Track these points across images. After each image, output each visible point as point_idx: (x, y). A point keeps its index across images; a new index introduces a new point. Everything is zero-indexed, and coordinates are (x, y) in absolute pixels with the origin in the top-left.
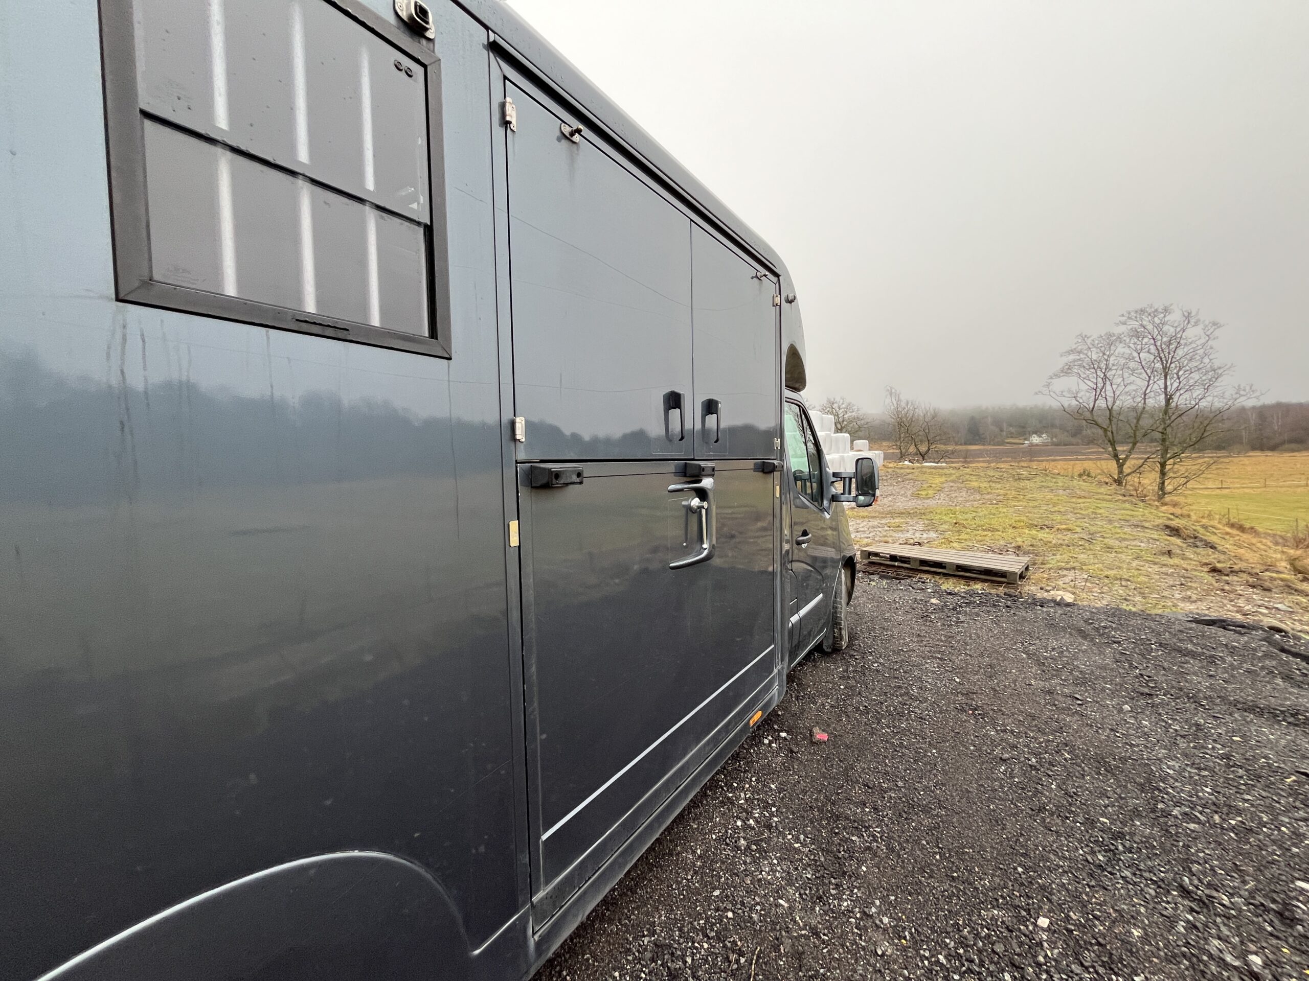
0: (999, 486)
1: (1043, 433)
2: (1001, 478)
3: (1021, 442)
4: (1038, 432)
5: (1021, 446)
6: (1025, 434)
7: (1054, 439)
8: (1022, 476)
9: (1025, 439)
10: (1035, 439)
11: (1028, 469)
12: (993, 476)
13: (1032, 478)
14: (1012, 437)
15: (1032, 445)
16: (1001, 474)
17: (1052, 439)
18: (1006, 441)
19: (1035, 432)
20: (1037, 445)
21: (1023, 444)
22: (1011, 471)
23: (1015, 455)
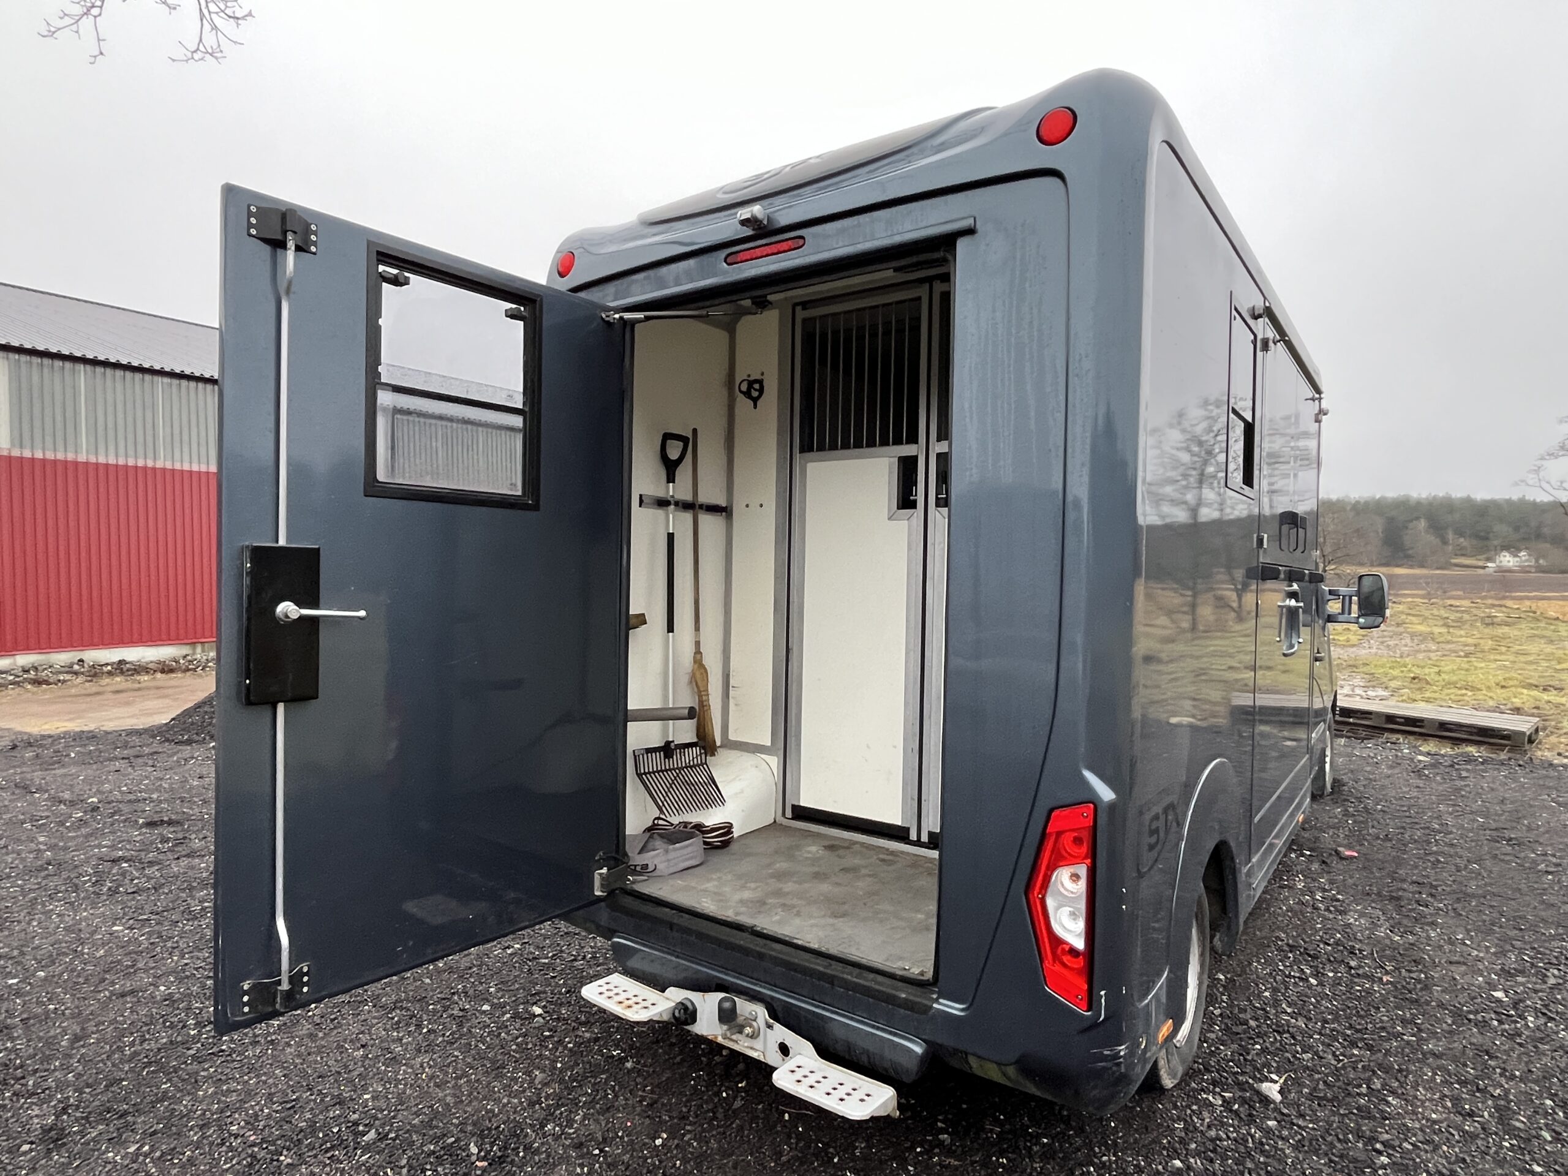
0: (1462, 633)
1: (1520, 550)
2: (1460, 620)
3: (1480, 563)
4: (1511, 547)
5: (1481, 571)
6: (1488, 550)
7: (1541, 561)
8: (1495, 620)
9: (1489, 560)
10: (1507, 560)
11: (1504, 609)
12: (1448, 618)
13: (1514, 624)
14: (1463, 555)
15: (1502, 570)
16: (1459, 615)
17: (1537, 561)
18: (1453, 561)
19: (1506, 548)
20: (1510, 571)
21: (1484, 568)
22: (1475, 611)
23: (1474, 586)
